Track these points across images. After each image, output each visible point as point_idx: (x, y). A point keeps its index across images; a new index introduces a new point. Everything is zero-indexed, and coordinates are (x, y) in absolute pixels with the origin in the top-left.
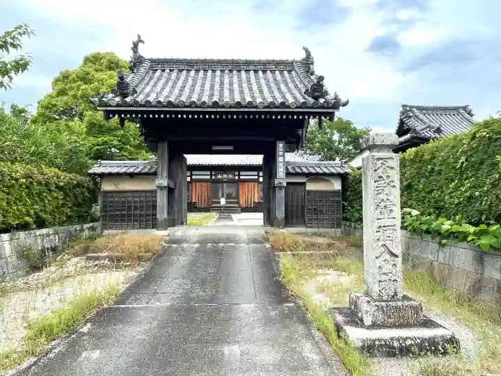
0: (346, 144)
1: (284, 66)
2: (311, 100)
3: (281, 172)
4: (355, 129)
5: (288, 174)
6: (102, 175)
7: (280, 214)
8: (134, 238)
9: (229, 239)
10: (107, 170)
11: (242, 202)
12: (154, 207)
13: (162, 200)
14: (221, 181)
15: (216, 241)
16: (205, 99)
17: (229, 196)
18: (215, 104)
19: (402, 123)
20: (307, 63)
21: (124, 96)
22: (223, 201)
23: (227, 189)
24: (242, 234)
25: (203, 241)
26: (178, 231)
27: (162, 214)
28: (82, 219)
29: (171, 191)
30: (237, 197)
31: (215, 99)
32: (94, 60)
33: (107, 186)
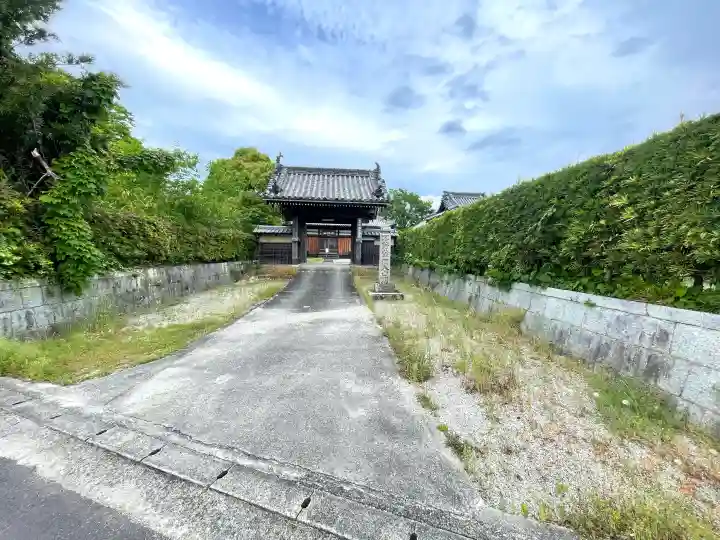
0: (415, 212)
1: (363, 173)
2: (375, 198)
3: (360, 234)
4: (421, 202)
5: (363, 236)
6: (261, 234)
7: (358, 257)
8: (281, 268)
9: (331, 269)
10: (263, 231)
11: (341, 251)
12: (291, 253)
13: (295, 249)
14: (326, 236)
15: (324, 270)
16: (320, 196)
17: (331, 247)
18: (325, 199)
19: (442, 204)
20: (377, 172)
21: (276, 192)
22: (327, 250)
23: (330, 242)
24: (339, 268)
25: (317, 270)
26: (304, 266)
27: (295, 257)
28: (251, 258)
29: (299, 243)
30: (337, 247)
31: (325, 196)
32: (241, 153)
33: (263, 240)
